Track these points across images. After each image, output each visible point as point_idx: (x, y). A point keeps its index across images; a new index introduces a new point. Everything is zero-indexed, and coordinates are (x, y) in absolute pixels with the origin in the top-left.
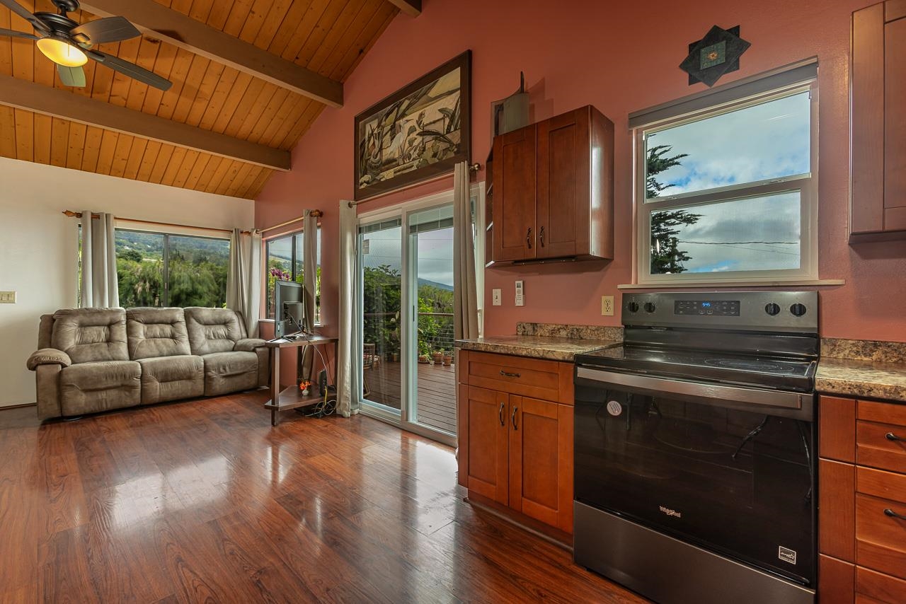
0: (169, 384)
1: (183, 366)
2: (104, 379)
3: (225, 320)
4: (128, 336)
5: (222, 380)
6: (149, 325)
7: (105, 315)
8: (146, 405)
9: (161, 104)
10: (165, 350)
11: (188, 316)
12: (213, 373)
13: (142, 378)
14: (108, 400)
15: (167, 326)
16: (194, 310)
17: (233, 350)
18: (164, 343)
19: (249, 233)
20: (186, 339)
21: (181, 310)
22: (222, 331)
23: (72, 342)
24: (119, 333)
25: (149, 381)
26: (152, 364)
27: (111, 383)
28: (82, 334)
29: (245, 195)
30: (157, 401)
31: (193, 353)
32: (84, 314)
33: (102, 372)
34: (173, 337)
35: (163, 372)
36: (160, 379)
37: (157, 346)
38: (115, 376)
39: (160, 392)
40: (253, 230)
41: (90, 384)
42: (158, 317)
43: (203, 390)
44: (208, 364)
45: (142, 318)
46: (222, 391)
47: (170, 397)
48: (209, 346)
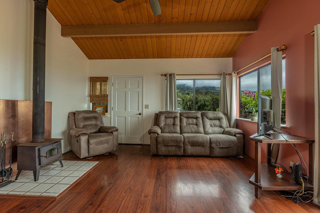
0: (194, 147)
1: (200, 140)
2: (170, 142)
3: (219, 118)
4: (180, 123)
5: (218, 149)
6: (188, 119)
7: (172, 114)
8: (185, 156)
9: (191, 14)
10: (193, 130)
11: (202, 115)
12: (213, 145)
13: (184, 143)
14: (172, 151)
15: (194, 119)
16: (205, 112)
17: (223, 133)
18: (193, 127)
19: (230, 74)
20: (202, 126)
21: (200, 112)
22: (217, 122)
23: (162, 124)
24: (177, 121)
25: (186, 145)
26: (188, 137)
27: (173, 144)
28: (166, 121)
29: (228, 56)
30: (190, 155)
31: (205, 133)
32: (166, 113)
33: (170, 139)
34: (196, 125)
35: (192, 142)
36: (191, 145)
37: (190, 128)
38: (174, 141)
39: (191, 151)
40: (232, 72)
41: (166, 143)
42: (191, 115)
43: (209, 153)
44: (211, 141)
45: (185, 115)
46: (218, 155)
47: (195, 154)
48: (212, 130)
